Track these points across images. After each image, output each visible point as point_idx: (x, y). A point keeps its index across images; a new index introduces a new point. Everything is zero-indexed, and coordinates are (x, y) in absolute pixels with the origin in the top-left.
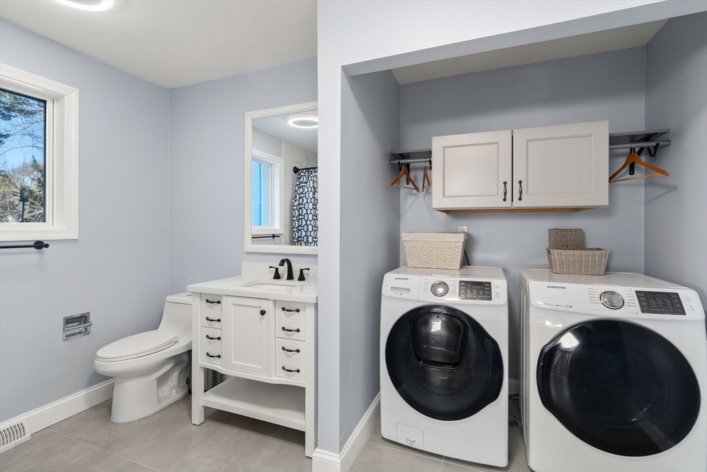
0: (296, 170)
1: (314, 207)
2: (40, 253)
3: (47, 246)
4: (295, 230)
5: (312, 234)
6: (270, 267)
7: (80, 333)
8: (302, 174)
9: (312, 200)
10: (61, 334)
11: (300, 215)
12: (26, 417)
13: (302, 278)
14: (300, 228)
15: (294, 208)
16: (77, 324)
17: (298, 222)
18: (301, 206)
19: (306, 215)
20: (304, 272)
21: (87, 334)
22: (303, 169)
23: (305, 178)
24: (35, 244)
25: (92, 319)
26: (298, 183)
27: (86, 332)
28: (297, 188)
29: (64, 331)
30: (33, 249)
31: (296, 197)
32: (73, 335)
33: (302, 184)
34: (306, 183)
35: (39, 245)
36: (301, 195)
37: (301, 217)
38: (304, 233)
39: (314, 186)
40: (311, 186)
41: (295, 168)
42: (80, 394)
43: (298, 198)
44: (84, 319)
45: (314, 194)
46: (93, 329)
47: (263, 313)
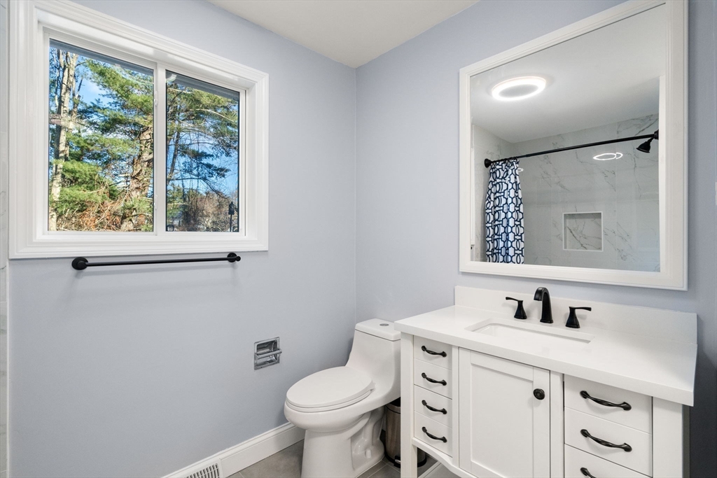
0: (488, 163)
1: (517, 209)
2: (233, 267)
3: (239, 259)
4: (488, 239)
5: (514, 244)
6: (507, 298)
7: (270, 362)
8: (498, 167)
9: (514, 199)
10: (251, 362)
11: (495, 220)
12: (221, 456)
13: (572, 322)
14: (496, 237)
15: (488, 211)
16: (268, 350)
17: (494, 229)
18: (497, 209)
19: (505, 221)
20: (577, 312)
21: (276, 363)
22: (499, 161)
23: (502, 173)
24: (228, 256)
25: (280, 345)
26: (491, 179)
27: (276, 361)
28: (490, 186)
29: (255, 359)
30: (227, 261)
31: (489, 197)
32: (265, 363)
33: (498, 181)
34: (503, 178)
35: (233, 258)
36: (498, 195)
37: (497, 223)
38: (501, 244)
39: (516, 182)
40: (513, 181)
41: (486, 160)
42: (270, 434)
43: (492, 199)
44: (272, 345)
45: (516, 192)
46: (282, 357)
47: (539, 394)
